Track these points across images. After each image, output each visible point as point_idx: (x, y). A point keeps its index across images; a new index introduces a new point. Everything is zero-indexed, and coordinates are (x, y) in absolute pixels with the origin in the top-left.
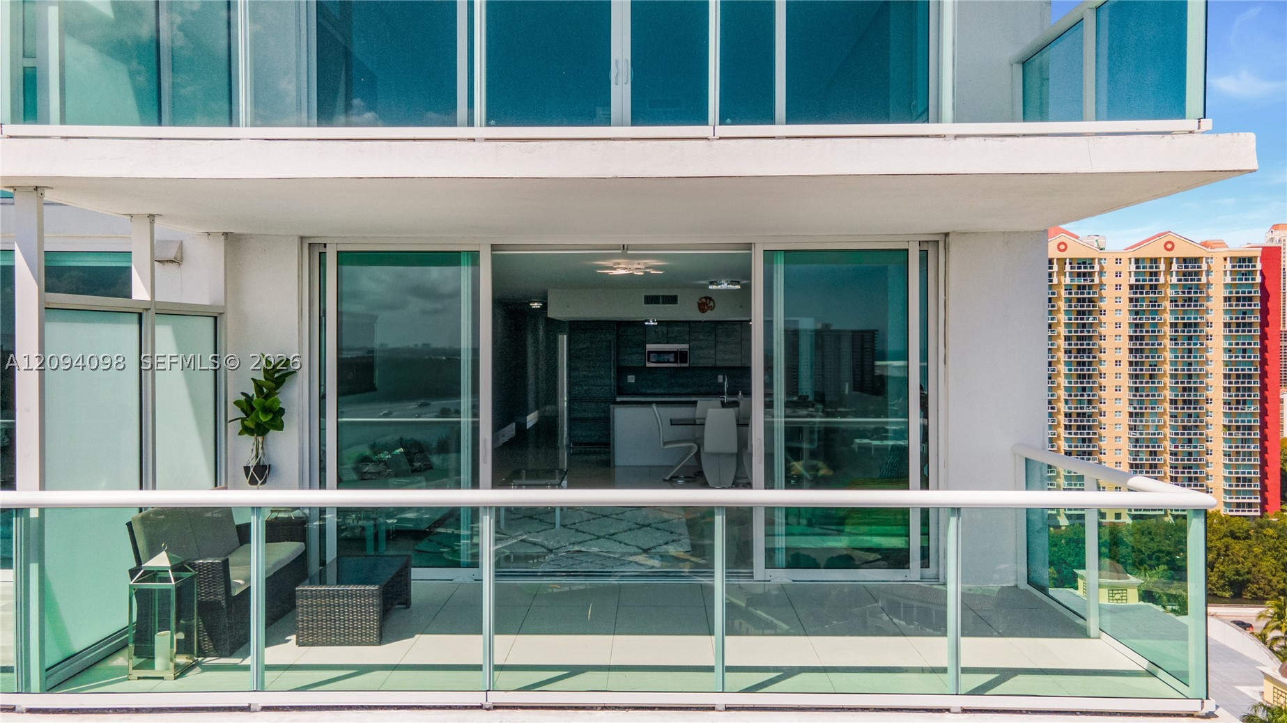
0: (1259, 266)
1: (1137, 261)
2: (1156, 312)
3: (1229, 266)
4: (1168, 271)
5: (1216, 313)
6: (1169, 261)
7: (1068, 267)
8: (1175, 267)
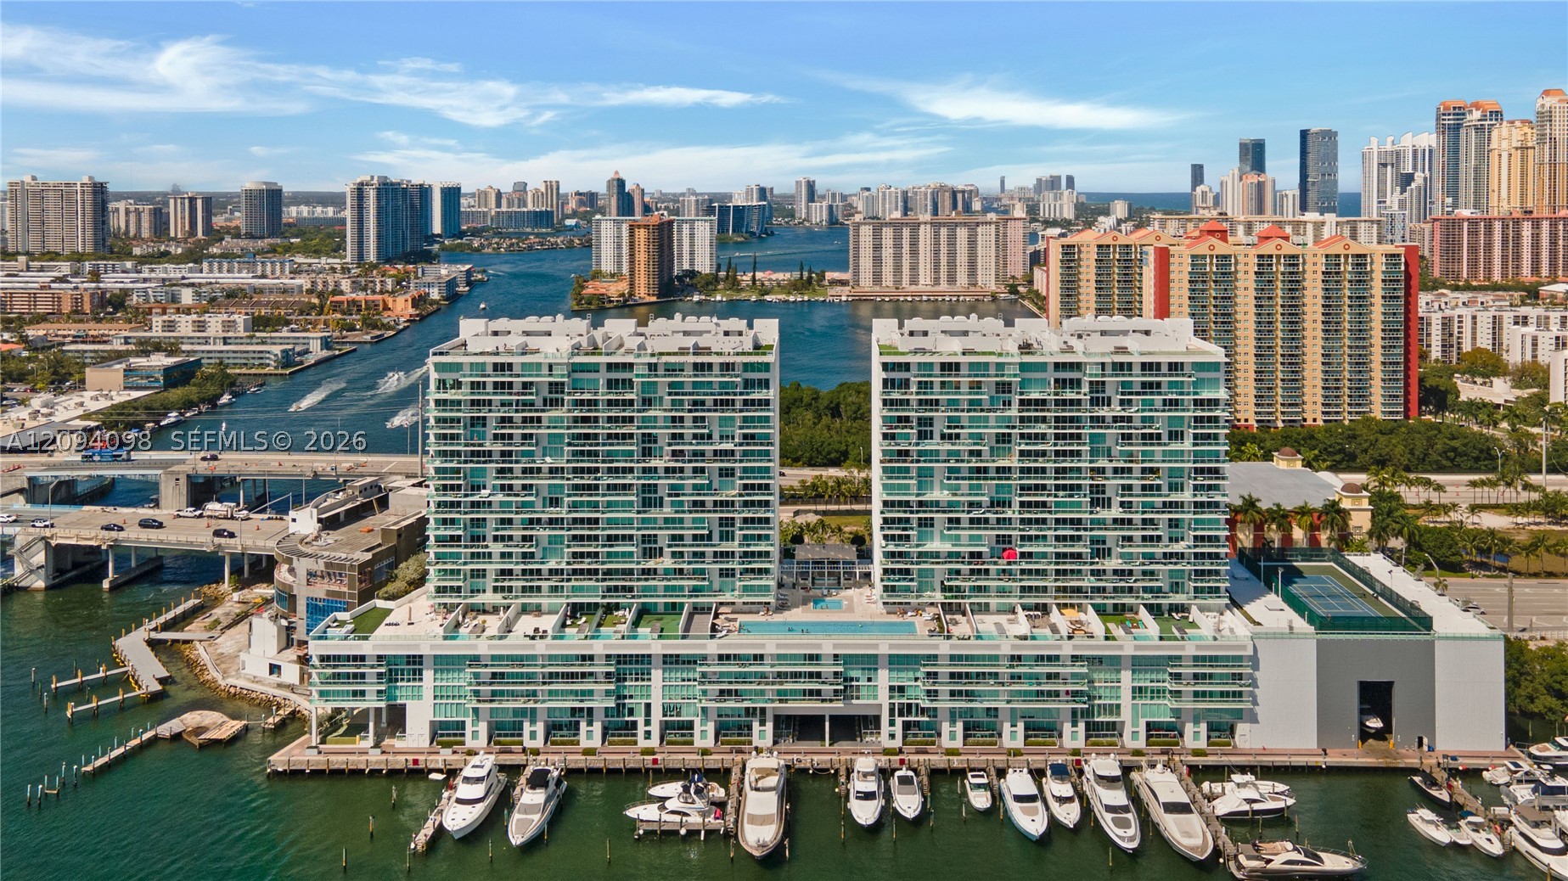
0: (1403, 260)
1: (1327, 256)
2: (1340, 289)
3: (1384, 260)
4: (1346, 262)
5: (1377, 289)
6: (1346, 256)
7: (1282, 260)
8: (1350, 260)
